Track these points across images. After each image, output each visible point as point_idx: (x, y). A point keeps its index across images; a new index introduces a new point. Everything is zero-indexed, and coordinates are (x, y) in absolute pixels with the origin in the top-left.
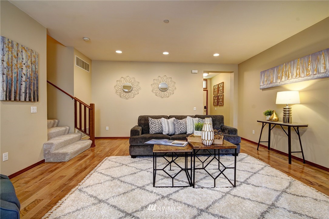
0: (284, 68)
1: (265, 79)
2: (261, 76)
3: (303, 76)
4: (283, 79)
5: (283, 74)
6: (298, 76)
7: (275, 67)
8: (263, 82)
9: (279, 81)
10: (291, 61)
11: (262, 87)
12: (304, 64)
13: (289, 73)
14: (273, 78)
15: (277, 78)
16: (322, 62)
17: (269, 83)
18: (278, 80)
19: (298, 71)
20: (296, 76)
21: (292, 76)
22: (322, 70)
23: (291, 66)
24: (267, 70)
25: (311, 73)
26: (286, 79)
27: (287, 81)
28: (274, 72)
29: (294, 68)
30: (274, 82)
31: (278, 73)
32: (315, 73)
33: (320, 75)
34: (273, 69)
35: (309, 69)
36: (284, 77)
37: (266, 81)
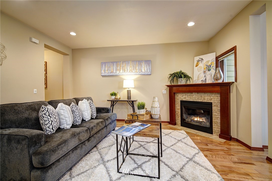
0: (122, 64)
1: (106, 69)
2: (102, 66)
3: (134, 72)
4: (121, 71)
5: (120, 68)
6: (131, 71)
7: (114, 62)
8: (105, 71)
9: (119, 72)
10: (126, 61)
11: (103, 74)
12: (134, 65)
13: (125, 68)
14: (113, 69)
15: (117, 70)
16: (143, 66)
17: (110, 72)
18: (117, 71)
19: (131, 68)
20: (130, 71)
21: (127, 70)
22: (143, 71)
23: (126, 64)
24: (108, 62)
25: (138, 71)
26: (123, 72)
27: (124, 73)
28: (113, 65)
29: (128, 66)
30: (114, 72)
31: (117, 67)
32: (140, 71)
33: (143, 73)
34: (113, 63)
35: (137, 68)
36: (121, 70)
37: (107, 70)
